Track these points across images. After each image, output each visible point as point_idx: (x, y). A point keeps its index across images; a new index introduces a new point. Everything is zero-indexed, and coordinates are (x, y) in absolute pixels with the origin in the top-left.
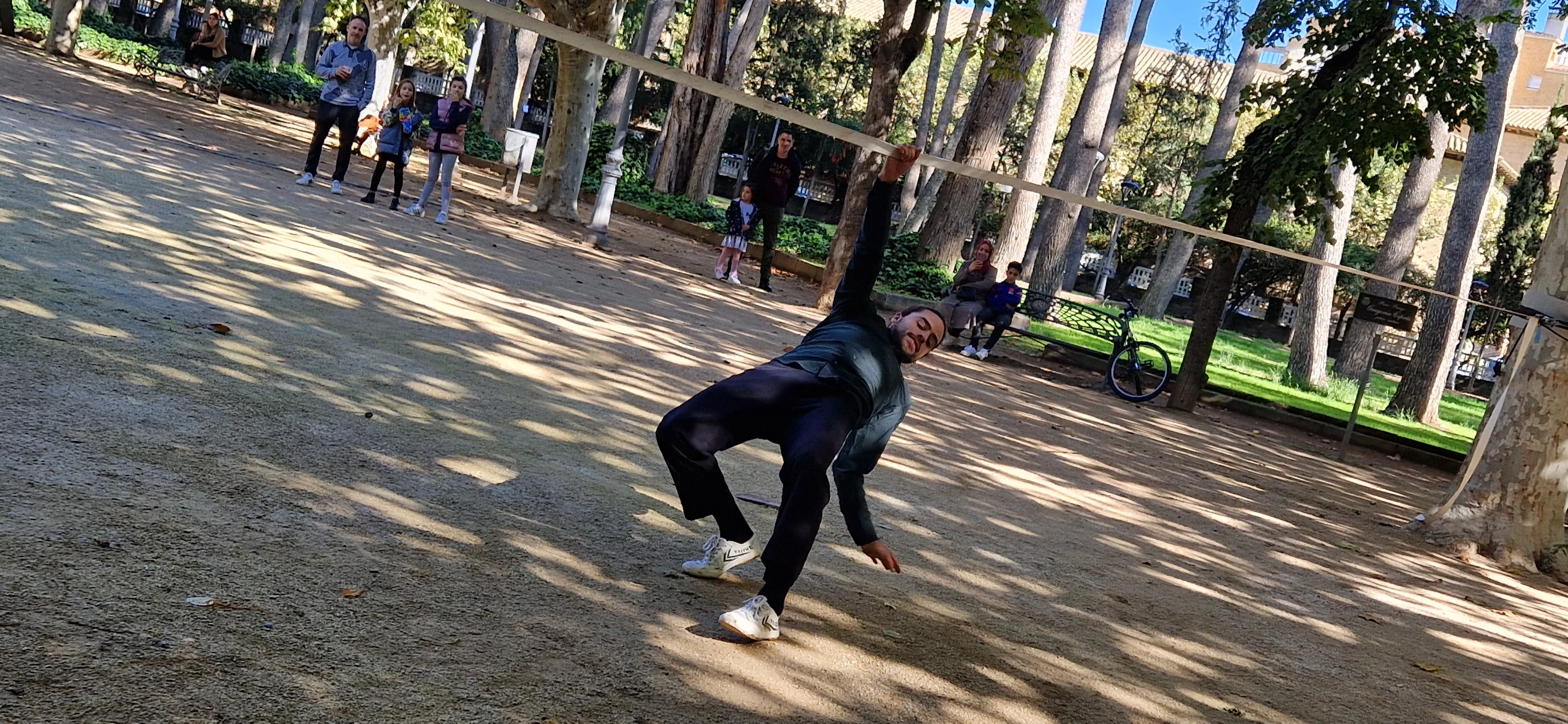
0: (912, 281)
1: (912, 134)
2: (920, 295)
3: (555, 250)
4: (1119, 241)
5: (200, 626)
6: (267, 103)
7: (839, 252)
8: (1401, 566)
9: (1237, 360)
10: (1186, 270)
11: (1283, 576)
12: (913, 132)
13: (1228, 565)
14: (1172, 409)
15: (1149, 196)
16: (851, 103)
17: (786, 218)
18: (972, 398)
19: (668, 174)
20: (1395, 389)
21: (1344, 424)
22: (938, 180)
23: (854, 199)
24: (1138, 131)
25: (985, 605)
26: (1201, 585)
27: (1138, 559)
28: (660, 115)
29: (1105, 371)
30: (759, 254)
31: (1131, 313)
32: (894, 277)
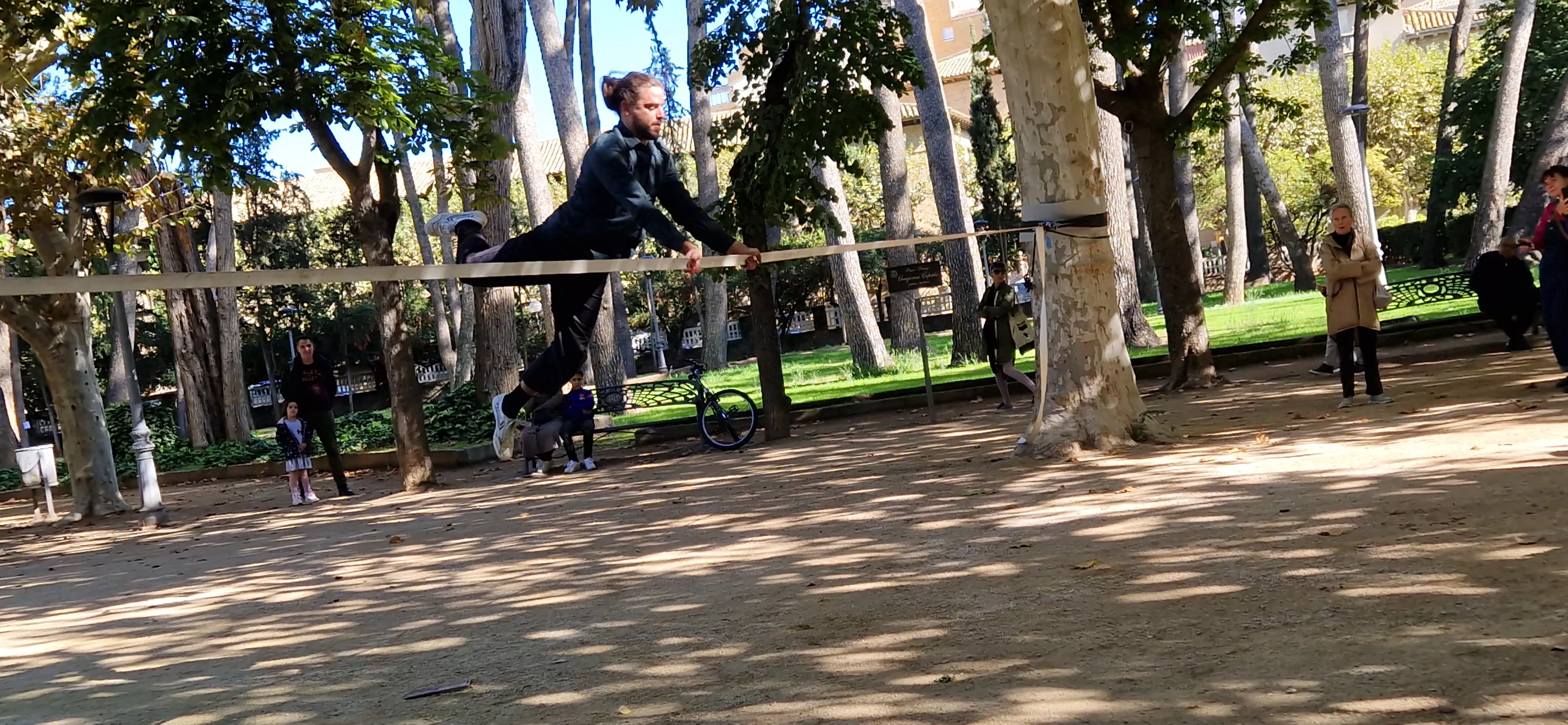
1: (426, 294)
3: (119, 547)
4: (657, 313)
7: (403, 430)
8: (1025, 489)
9: (810, 373)
10: (729, 315)
11: (932, 542)
12: (426, 291)
13: (881, 554)
14: (774, 439)
16: (355, 289)
17: (338, 421)
18: (589, 509)
19: (202, 427)
20: (951, 343)
22: (469, 325)
23: (396, 374)
25: (685, 689)
26: (866, 582)
27: (802, 584)
28: (170, 375)
29: (697, 432)
30: (326, 465)
31: (699, 371)
32: (466, 431)
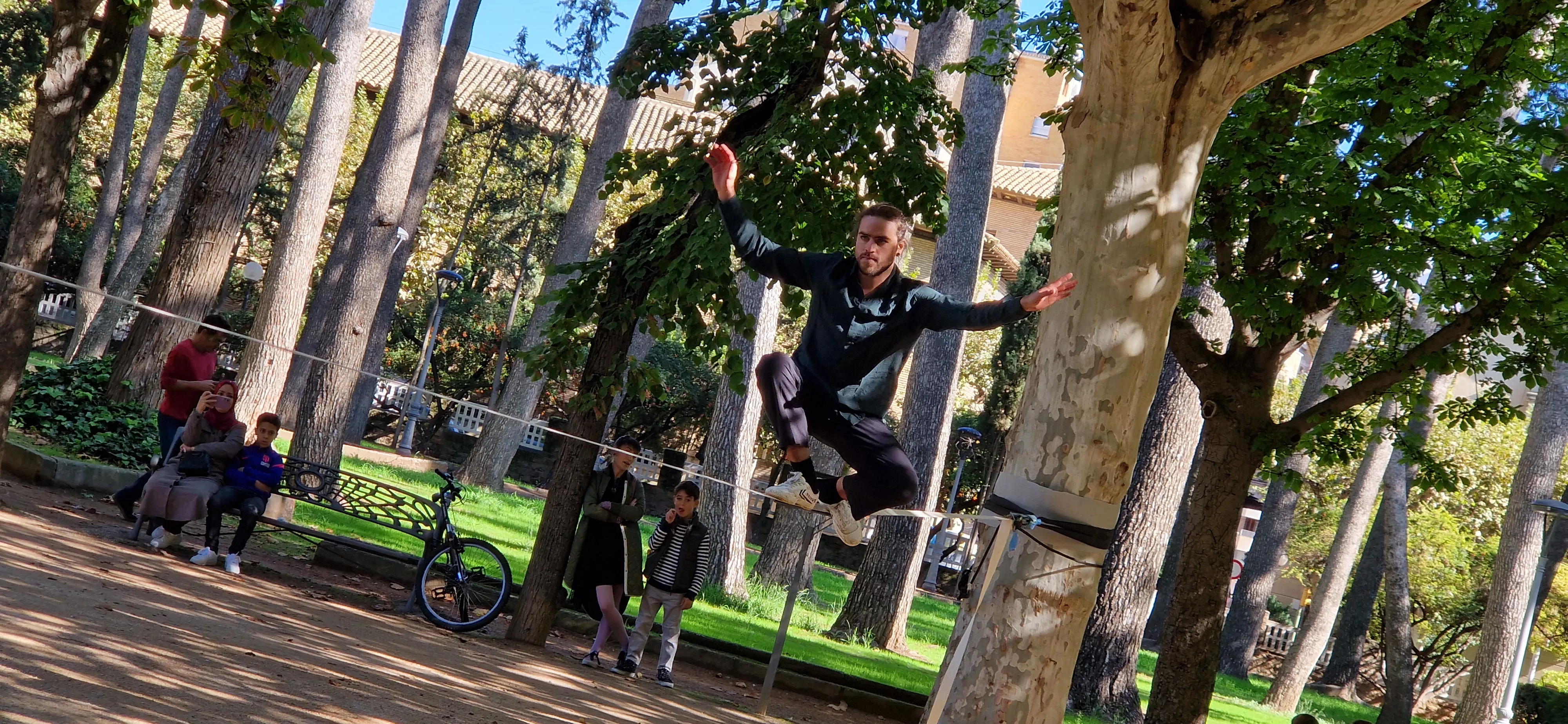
0: (100, 438)
2: (114, 460)
15: (479, 288)
24: (462, 188)
29: (413, 584)
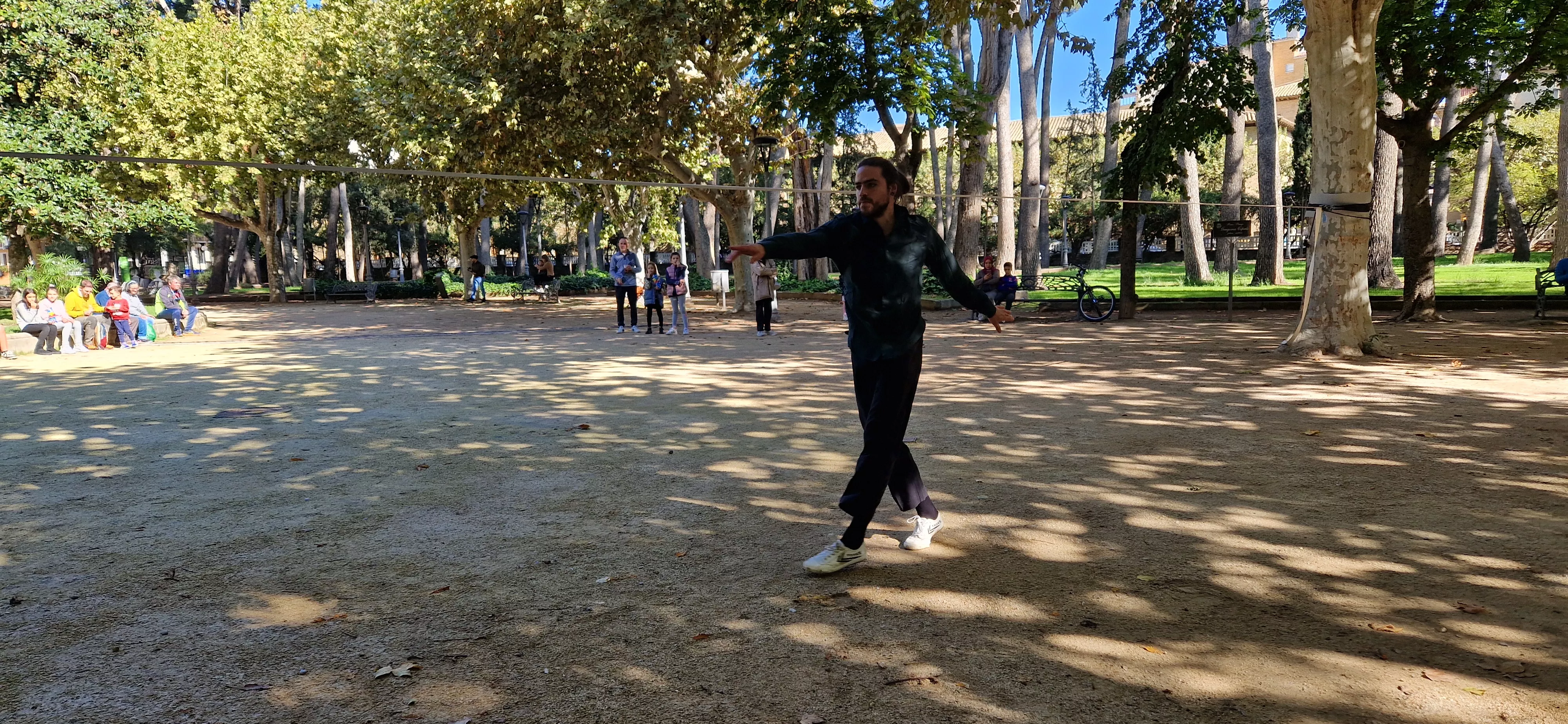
4: (1068, 230)
5: (606, 594)
6: (583, 294)
8: (1276, 375)
9: (1154, 279)
10: (1111, 237)
11: (1205, 400)
13: (1170, 403)
14: (1121, 320)
15: (1078, 200)
20: (1253, 269)
21: (1226, 299)
24: (1062, 165)
26: (1155, 419)
29: (1077, 309)
31: (1083, 272)
